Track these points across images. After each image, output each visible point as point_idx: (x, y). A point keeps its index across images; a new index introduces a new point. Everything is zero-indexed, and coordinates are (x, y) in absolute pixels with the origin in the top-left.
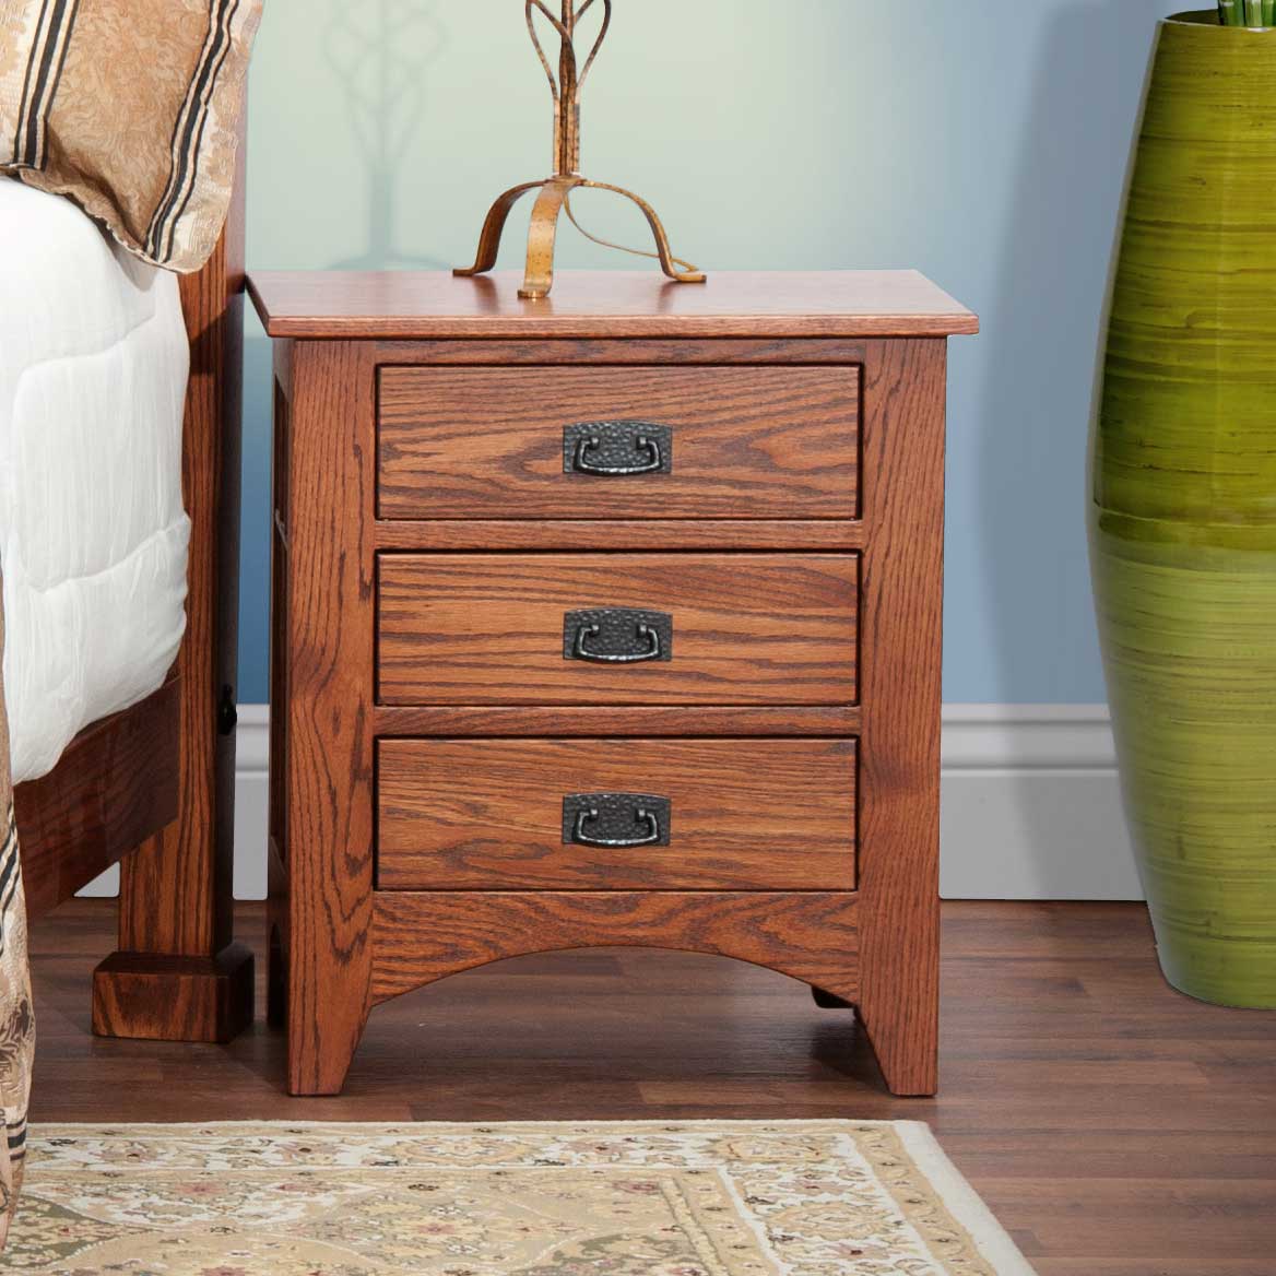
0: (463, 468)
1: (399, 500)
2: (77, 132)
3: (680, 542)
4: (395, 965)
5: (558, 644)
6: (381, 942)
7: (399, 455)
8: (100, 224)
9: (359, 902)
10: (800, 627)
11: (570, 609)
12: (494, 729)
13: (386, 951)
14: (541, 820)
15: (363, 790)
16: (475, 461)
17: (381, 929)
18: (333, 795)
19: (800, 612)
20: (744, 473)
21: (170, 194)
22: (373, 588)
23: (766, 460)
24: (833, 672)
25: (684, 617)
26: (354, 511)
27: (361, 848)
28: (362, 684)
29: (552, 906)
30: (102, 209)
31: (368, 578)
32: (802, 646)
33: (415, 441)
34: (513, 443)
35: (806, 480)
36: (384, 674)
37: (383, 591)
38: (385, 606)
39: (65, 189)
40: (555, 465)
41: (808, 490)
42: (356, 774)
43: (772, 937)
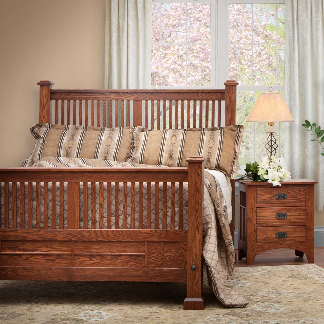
0: (265, 199)
1: (259, 202)
2: (222, 165)
3: (287, 206)
4: (259, 251)
5: (275, 217)
6: (257, 249)
7: (258, 197)
8: (225, 175)
9: (255, 244)
10: (300, 214)
11: (276, 213)
12: (268, 226)
13: (257, 250)
14: (273, 235)
15: (255, 233)
16: (266, 198)
17: (256, 247)
18: (252, 233)
19: (300, 213)
20: (294, 198)
21: (232, 171)
22: (256, 212)
23: (296, 197)
24: (303, 219)
25: (288, 214)
26: (254, 203)
27: (255, 239)
28: (255, 221)
29: (274, 244)
30: (225, 173)
31: (255, 210)
32: (300, 216)
33: (260, 196)
34: (270, 196)
35: (300, 199)
36: (257, 221)
37: (257, 212)
38: (257, 213)
39: (221, 171)
40: (275, 198)
41: (301, 200)
42: (254, 231)
43: (297, 247)
